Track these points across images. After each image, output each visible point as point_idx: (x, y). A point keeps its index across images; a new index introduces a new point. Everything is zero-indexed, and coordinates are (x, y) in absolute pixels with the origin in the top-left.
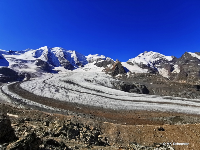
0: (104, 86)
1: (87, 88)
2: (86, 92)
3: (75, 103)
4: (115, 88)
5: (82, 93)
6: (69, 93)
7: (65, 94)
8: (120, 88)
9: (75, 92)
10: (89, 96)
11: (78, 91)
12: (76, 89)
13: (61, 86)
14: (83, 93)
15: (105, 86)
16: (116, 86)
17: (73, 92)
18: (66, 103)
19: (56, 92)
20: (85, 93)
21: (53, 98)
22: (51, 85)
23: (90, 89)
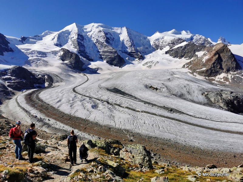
0: (185, 99)
1: (149, 103)
2: (147, 110)
3: (126, 130)
4: (210, 104)
5: (138, 113)
6: (115, 111)
7: (108, 113)
8: (222, 105)
9: (126, 110)
10: (152, 118)
11: (131, 107)
12: (128, 104)
13: (102, 98)
14: (141, 113)
15: (188, 101)
16: (212, 100)
17: (121, 109)
18: (110, 128)
19: (93, 108)
20: (145, 112)
21: (88, 119)
22: (85, 96)
23: (155, 105)
